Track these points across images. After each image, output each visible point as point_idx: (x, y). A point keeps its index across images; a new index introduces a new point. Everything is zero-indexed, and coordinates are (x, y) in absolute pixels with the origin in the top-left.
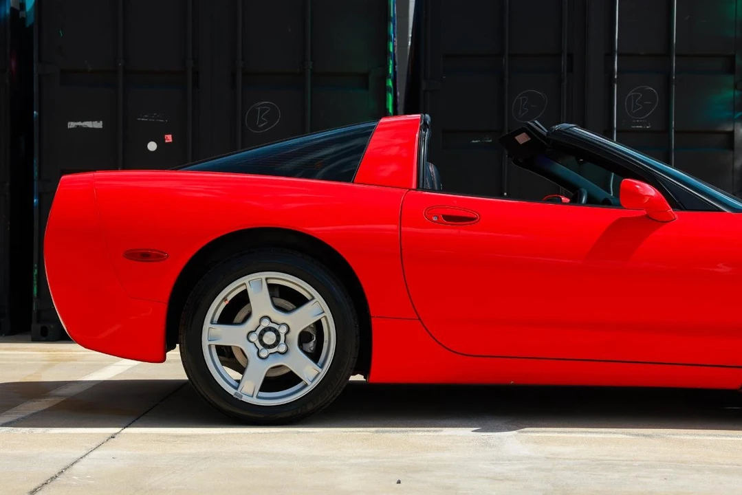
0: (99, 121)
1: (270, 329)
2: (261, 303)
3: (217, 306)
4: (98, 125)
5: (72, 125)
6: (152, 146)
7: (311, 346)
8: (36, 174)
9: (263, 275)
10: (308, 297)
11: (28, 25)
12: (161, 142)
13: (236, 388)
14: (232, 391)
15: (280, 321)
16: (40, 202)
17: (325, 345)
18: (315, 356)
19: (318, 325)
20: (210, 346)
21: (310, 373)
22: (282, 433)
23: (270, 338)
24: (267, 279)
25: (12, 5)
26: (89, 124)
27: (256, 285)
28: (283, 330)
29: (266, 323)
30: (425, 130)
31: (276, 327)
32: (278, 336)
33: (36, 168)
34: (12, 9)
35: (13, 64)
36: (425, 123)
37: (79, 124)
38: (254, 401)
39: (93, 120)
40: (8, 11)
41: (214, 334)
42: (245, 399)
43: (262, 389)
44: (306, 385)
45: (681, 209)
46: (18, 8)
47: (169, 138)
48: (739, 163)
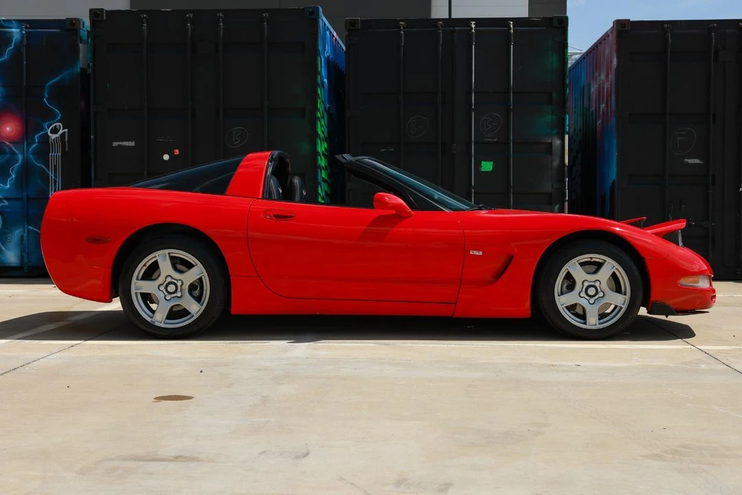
0: (132, 142)
1: (172, 283)
2: (166, 268)
3: (140, 269)
4: (132, 144)
5: (115, 144)
6: (166, 157)
7: (197, 293)
8: (93, 176)
9: (166, 251)
10: (194, 264)
12: (171, 155)
13: (152, 318)
14: (149, 319)
15: (178, 278)
17: (204, 292)
18: (198, 299)
19: (200, 279)
20: (136, 293)
21: (195, 309)
22: (168, 344)
23: (171, 288)
24: (169, 253)
25: (81, 66)
26: (126, 143)
27: (162, 257)
28: (179, 284)
29: (169, 280)
30: (271, 162)
31: (175, 281)
32: (177, 287)
33: (93, 173)
34: (82, 69)
36: (272, 157)
37: (120, 143)
38: (163, 325)
39: (129, 141)
40: (79, 70)
41: (139, 286)
42: (157, 324)
43: (168, 318)
44: (193, 316)
45: (419, 210)
47: (177, 152)
48: (556, 163)
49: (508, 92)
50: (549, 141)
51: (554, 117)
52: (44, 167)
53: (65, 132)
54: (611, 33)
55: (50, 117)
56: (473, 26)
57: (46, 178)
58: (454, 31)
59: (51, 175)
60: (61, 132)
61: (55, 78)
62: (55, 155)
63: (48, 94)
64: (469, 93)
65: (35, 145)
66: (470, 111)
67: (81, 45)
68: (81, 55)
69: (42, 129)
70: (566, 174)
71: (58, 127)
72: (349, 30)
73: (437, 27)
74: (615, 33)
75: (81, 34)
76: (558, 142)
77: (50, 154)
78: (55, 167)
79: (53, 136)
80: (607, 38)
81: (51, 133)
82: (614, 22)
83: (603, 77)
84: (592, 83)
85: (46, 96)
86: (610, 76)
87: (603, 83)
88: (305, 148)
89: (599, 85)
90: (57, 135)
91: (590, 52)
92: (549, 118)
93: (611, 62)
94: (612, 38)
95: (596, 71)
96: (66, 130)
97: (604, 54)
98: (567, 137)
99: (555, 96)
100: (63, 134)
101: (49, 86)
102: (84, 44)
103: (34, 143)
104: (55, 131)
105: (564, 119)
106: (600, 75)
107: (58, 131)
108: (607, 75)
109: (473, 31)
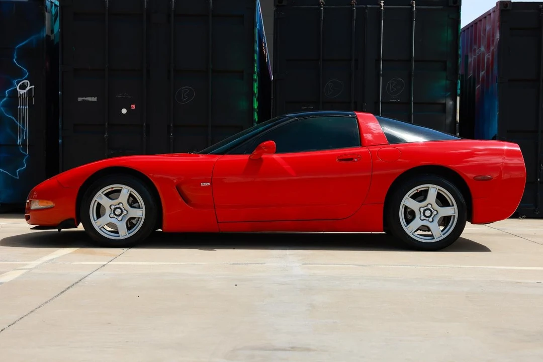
0: (95, 97)
4: (94, 99)
5: (80, 99)
6: (124, 111)
8: (60, 126)
11: (55, 43)
12: (128, 109)
16: (63, 142)
26: (89, 99)
33: (60, 123)
34: (47, 35)
35: (48, 64)
37: (84, 98)
39: (91, 97)
40: (45, 35)
46: (49, 34)
47: (133, 107)
48: (449, 120)
49: (410, 61)
50: (444, 102)
51: (447, 82)
52: (13, 118)
53: (32, 88)
54: (494, 12)
55: (19, 75)
56: (382, 4)
57: (15, 128)
58: (366, 8)
59: (20, 125)
60: (28, 88)
61: (23, 41)
62: (23, 108)
63: (17, 55)
64: (378, 61)
65: (5, 99)
66: (378, 75)
67: (46, 13)
68: (46, 22)
69: (11, 85)
70: (457, 129)
71: (25, 84)
72: (277, 6)
73: (351, 5)
74: (498, 13)
75: (47, 5)
76: (451, 103)
77: (19, 107)
78: (23, 118)
79: (22, 92)
80: (488, 17)
81: (19, 89)
82: (497, 4)
83: (482, 49)
84: (469, 54)
85: (16, 57)
86: (492, 48)
87: (484, 55)
88: (243, 104)
89: (479, 56)
90: (26, 91)
91: (468, 28)
92: (444, 82)
93: (493, 36)
94: (495, 17)
95: (475, 43)
96: (33, 87)
97: (485, 30)
98: (458, 98)
99: (449, 64)
100: (30, 90)
101: (18, 48)
102: (48, 12)
103: (4, 97)
104: (23, 87)
105: (456, 84)
106: (479, 47)
107: (26, 87)
108: (488, 47)
109: (382, 8)
